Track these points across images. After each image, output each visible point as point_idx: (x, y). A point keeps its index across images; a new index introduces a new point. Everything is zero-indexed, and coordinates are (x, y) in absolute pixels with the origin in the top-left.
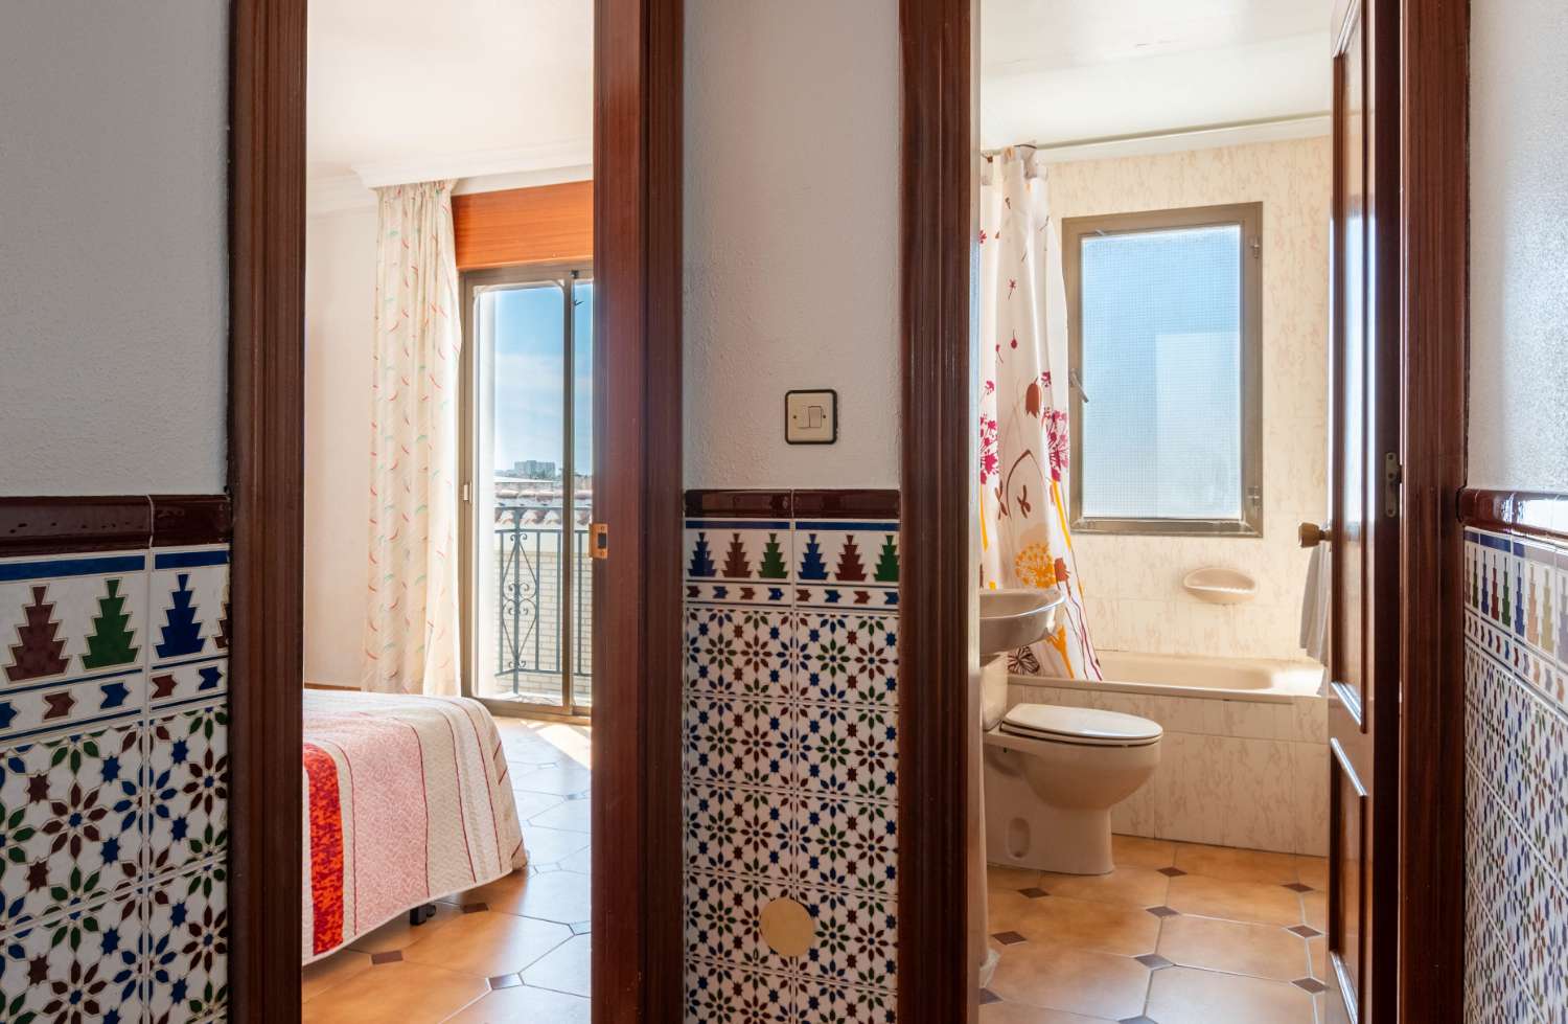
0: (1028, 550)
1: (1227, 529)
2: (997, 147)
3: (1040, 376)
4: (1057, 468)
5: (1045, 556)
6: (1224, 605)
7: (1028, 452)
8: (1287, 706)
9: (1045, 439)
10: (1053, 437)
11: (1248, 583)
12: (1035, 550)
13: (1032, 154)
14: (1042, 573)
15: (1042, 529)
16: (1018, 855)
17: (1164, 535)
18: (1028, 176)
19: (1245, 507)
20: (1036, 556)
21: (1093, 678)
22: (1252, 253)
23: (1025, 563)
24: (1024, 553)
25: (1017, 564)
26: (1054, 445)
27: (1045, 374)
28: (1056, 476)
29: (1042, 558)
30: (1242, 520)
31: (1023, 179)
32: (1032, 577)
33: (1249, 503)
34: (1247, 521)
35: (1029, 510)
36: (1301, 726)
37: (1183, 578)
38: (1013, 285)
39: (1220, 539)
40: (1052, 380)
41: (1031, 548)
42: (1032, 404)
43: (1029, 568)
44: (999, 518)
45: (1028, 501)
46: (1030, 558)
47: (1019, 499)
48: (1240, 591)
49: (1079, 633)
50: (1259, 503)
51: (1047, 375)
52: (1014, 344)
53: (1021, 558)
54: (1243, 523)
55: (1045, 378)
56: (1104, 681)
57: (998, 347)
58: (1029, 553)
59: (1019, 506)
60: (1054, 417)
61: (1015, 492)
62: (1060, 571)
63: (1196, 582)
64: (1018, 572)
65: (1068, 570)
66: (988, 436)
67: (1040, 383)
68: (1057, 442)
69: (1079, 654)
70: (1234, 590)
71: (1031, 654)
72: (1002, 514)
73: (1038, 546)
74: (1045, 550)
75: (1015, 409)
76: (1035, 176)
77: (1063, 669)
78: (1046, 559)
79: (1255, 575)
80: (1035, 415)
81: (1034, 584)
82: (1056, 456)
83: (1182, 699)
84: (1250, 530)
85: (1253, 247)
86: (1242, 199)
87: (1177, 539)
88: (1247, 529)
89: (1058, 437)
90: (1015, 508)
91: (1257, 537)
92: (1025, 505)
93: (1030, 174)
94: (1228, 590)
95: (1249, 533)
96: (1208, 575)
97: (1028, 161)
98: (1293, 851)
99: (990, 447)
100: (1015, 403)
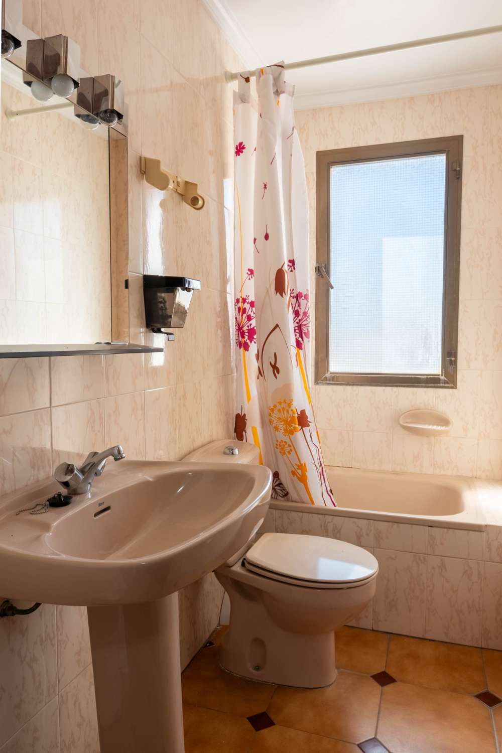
0: (278, 404)
1: (431, 382)
2: (252, 68)
3: (286, 263)
4: (300, 339)
5: (290, 409)
6: (427, 437)
7: (277, 326)
8: (479, 533)
9: (290, 316)
10: (297, 313)
11: (445, 422)
12: (283, 405)
13: (280, 74)
14: (289, 423)
15: (287, 388)
16: (257, 668)
17: (386, 386)
18: (277, 93)
19: (444, 367)
20: (283, 409)
21: (330, 506)
22: (454, 176)
23: (275, 415)
24: (275, 406)
25: (270, 415)
26: (297, 320)
27: (290, 261)
28: (299, 345)
29: (288, 411)
30: (442, 375)
31: (272, 96)
32: (281, 426)
33: (447, 363)
34: (445, 376)
35: (278, 373)
36: (490, 550)
37: (400, 417)
38: (265, 187)
39: (425, 389)
40: (296, 266)
41: (280, 403)
42: (280, 287)
43: (279, 418)
44: (258, 378)
45: (277, 365)
46: (279, 411)
47: (271, 363)
48: (439, 428)
49: (318, 467)
50: (454, 363)
51: (292, 262)
52: (267, 237)
53: (272, 410)
54: (442, 378)
55: (291, 264)
56: (337, 508)
57: (255, 240)
58: (279, 407)
59: (271, 369)
60: (298, 297)
61: (268, 358)
62: (303, 420)
63: (408, 420)
64: (270, 421)
65: (309, 419)
66: (250, 313)
67: (286, 268)
68: (300, 317)
69: (319, 484)
70: (435, 427)
71: (281, 484)
72: (260, 375)
73: (285, 401)
74: (290, 405)
75: (268, 291)
76: (283, 92)
77: (305, 497)
78: (291, 413)
79: (450, 416)
80: (282, 296)
81: (282, 431)
82: (300, 329)
83: (396, 524)
84: (448, 383)
85: (456, 170)
86: (448, 133)
87: (395, 389)
88: (445, 382)
89: (301, 314)
90: (268, 371)
91: (452, 388)
92: (275, 369)
93: (279, 91)
94: (430, 427)
95: (446, 385)
96: (417, 415)
97: (277, 80)
98: (480, 646)
99: (251, 322)
100: (268, 287)
